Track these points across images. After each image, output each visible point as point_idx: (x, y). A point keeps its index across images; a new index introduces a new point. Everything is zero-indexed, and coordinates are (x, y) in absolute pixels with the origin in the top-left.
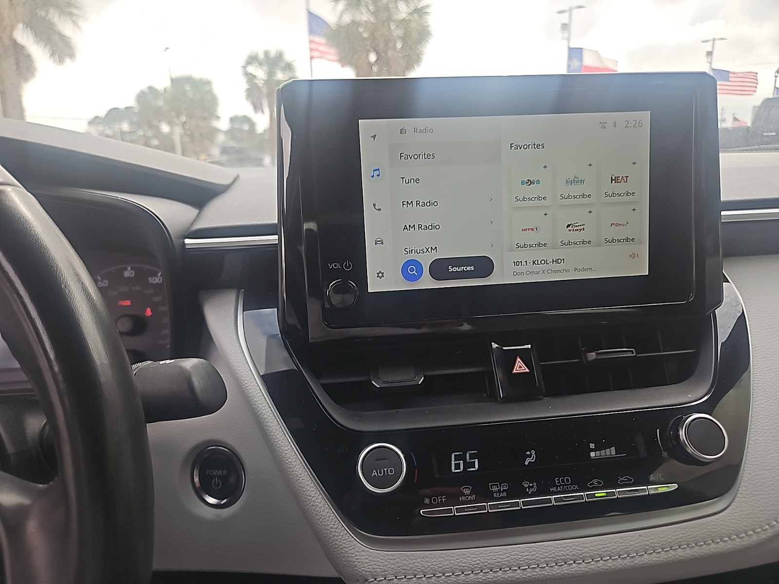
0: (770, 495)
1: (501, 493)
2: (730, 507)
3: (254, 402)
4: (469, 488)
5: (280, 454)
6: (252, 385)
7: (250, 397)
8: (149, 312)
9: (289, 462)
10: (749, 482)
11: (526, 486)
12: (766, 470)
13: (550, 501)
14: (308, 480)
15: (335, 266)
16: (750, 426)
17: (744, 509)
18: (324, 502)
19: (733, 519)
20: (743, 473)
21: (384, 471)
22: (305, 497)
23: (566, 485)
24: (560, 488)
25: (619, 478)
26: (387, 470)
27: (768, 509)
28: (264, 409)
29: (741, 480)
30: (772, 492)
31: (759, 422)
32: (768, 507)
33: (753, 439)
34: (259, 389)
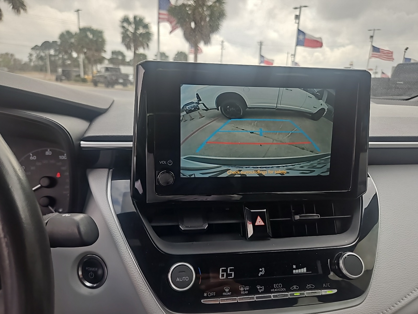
0: (384, 297)
1: (245, 292)
2: (363, 302)
3: (114, 235)
4: (228, 288)
5: (127, 265)
6: (113, 225)
7: (112, 232)
8: (58, 176)
9: (131, 270)
10: (374, 289)
11: (258, 288)
12: (383, 283)
13: (270, 297)
14: (141, 281)
15: (163, 162)
16: (377, 259)
17: (370, 303)
18: (149, 293)
19: (365, 309)
20: (371, 284)
21: (183, 278)
22: (139, 290)
23: (279, 288)
24: (276, 290)
25: (307, 285)
26: (185, 278)
27: (382, 304)
28: (120, 240)
29: (370, 288)
30: (385, 295)
31: (381, 257)
32: (382, 303)
33: (377, 266)
34: (117, 228)
